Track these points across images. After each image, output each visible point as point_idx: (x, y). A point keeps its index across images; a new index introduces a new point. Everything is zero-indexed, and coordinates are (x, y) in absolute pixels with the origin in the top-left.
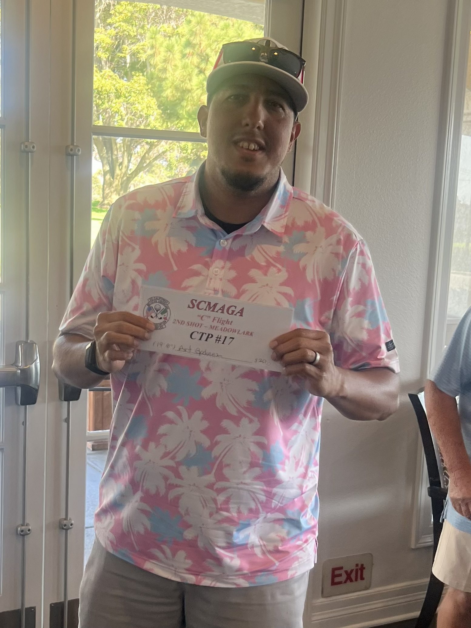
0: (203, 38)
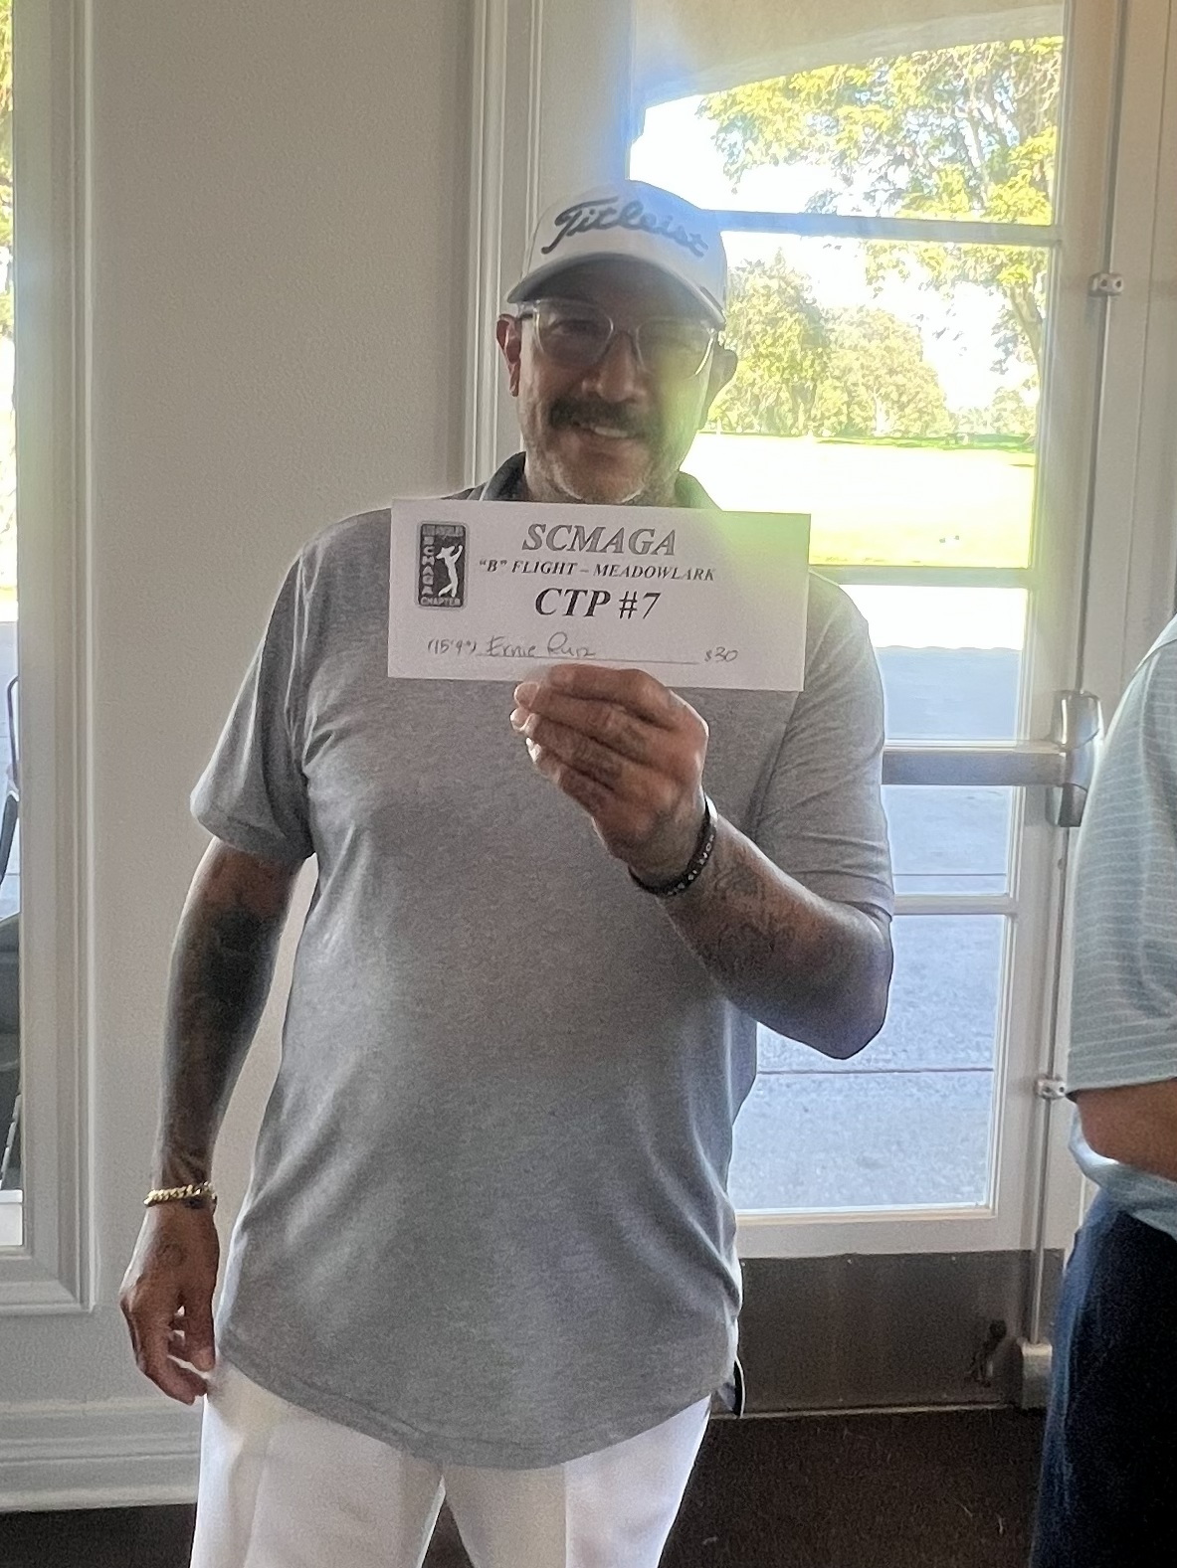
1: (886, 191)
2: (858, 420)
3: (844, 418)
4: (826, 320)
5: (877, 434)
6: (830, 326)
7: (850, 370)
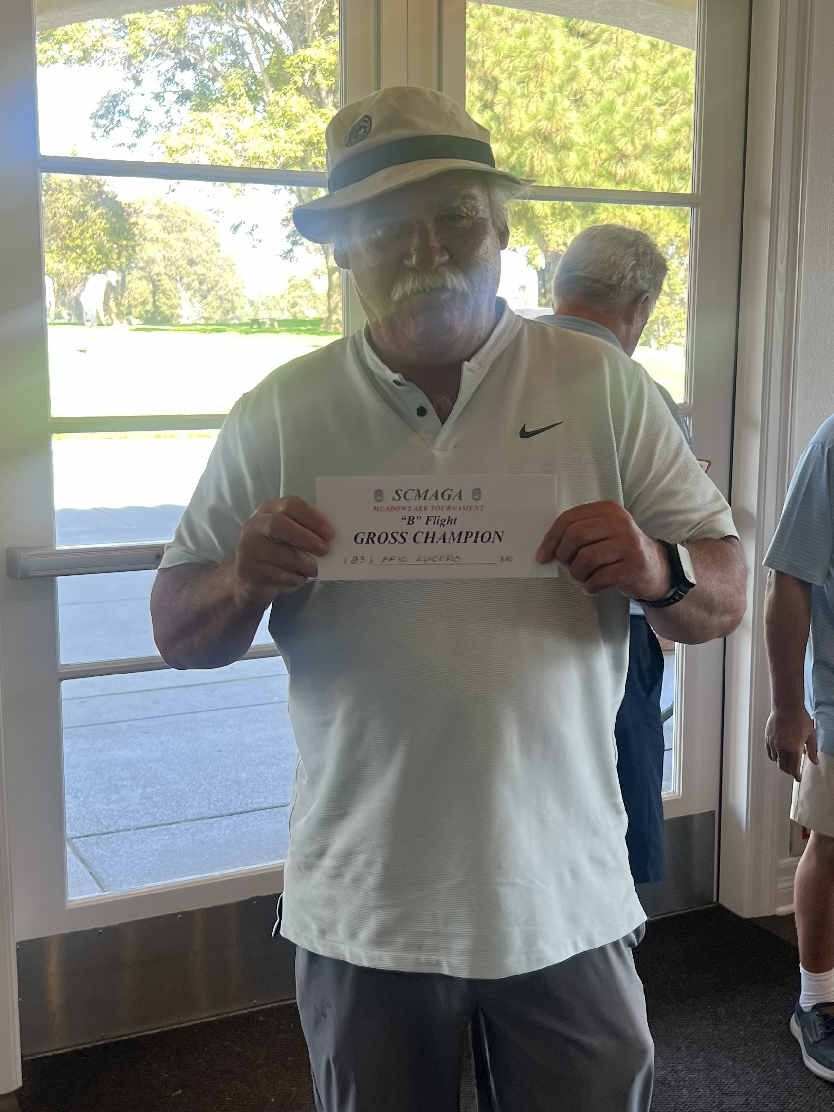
0: (489, 52)
1: (175, 92)
2: (164, 308)
3: (149, 307)
4: (129, 214)
5: (183, 321)
6: (133, 220)
7: (153, 261)
